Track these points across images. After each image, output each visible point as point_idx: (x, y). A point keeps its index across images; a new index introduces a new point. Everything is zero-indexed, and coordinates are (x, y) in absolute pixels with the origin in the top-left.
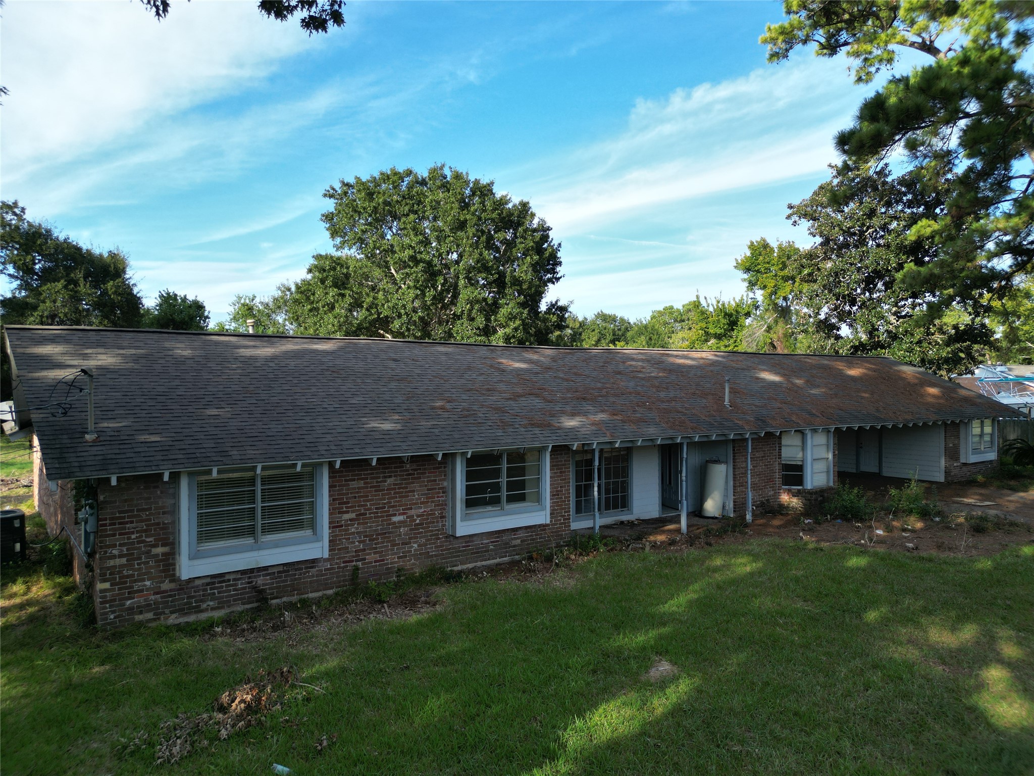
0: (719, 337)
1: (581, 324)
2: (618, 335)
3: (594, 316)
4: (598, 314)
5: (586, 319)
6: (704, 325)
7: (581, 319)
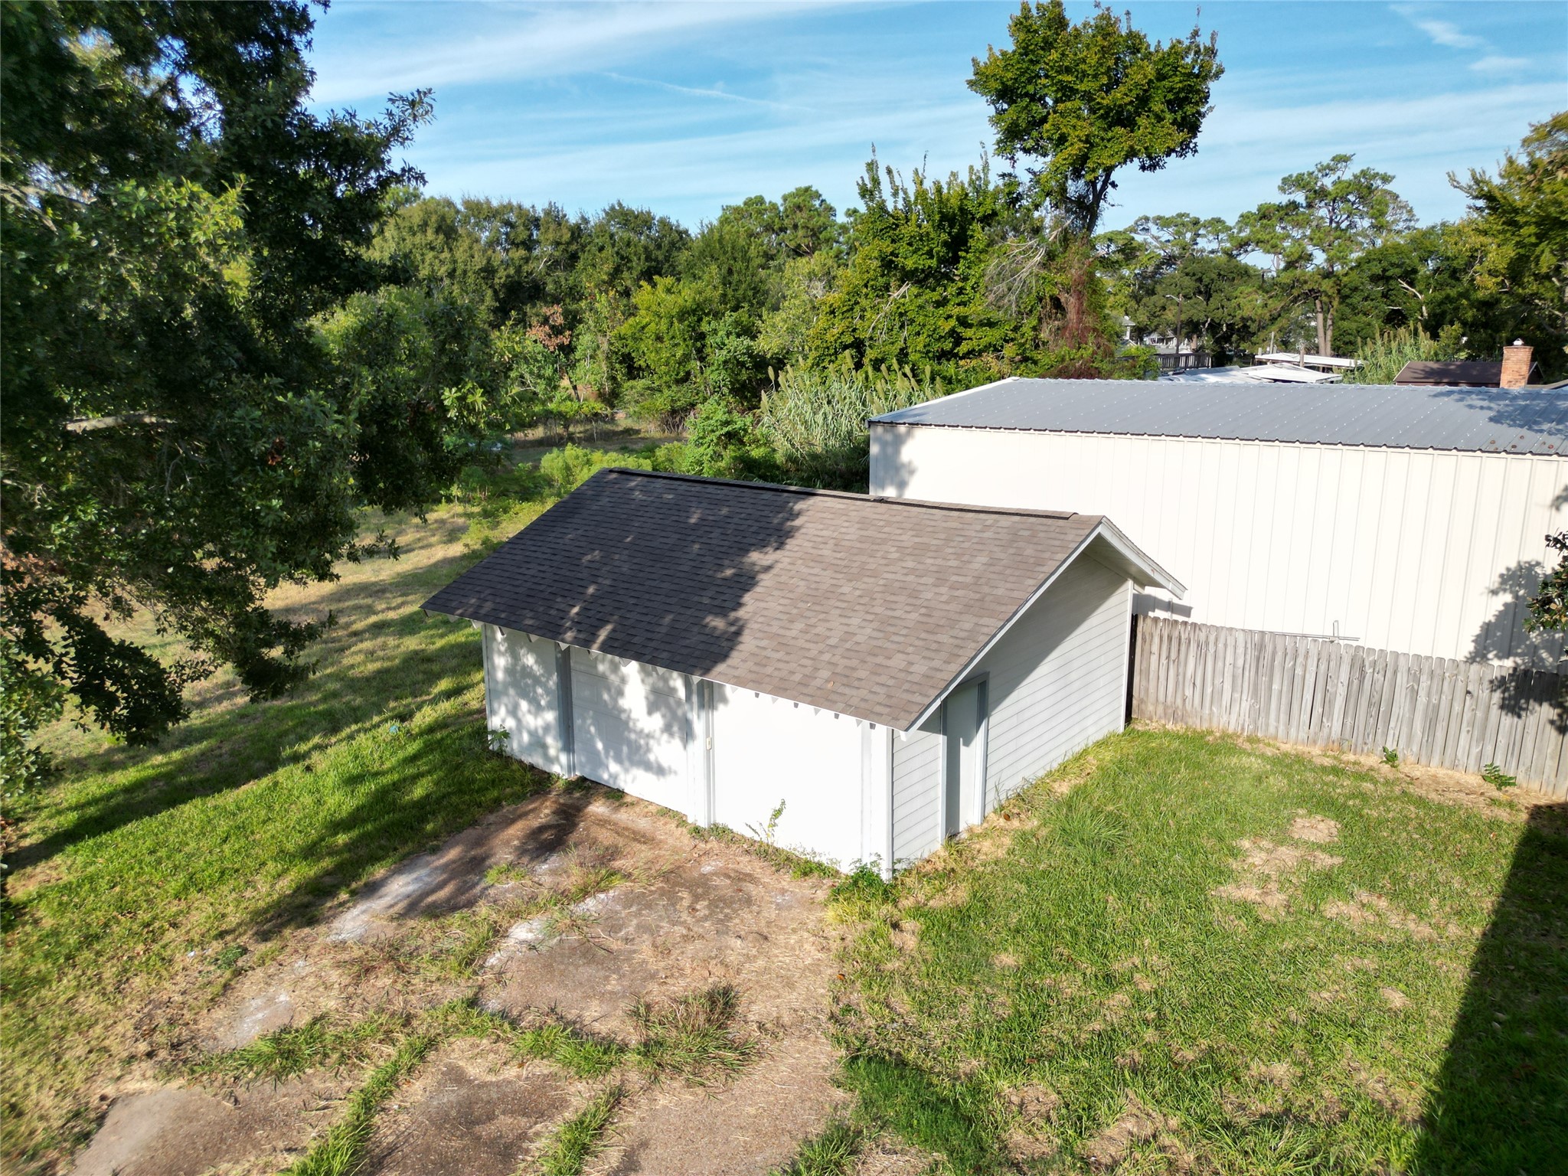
0: (919, 278)
1: (573, 234)
2: (656, 260)
3: (602, 215)
4: (613, 208)
5: (585, 220)
6: (887, 247)
7: (573, 219)
